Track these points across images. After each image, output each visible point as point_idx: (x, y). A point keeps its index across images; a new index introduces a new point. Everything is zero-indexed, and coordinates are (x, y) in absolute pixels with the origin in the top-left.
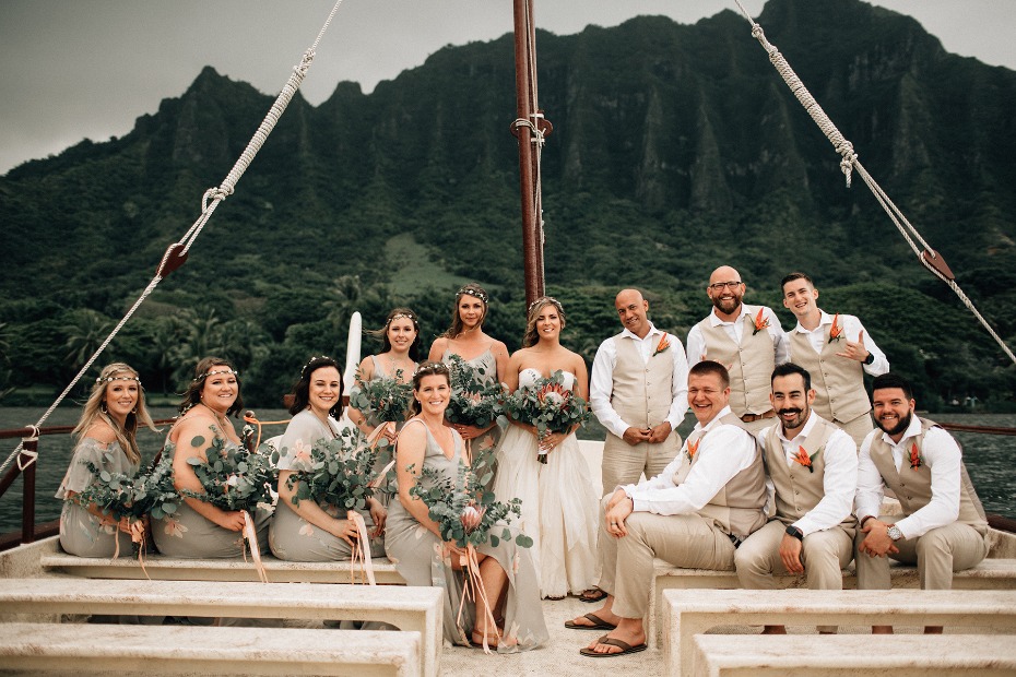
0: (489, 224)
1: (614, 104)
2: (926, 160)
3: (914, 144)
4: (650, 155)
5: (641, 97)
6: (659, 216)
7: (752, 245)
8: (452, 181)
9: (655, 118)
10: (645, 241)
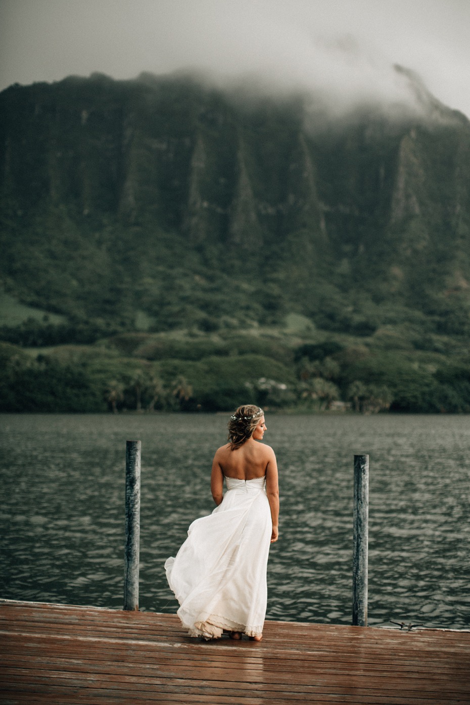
0: (52, 255)
1: (164, 146)
2: (417, 210)
3: (408, 197)
4: (194, 194)
5: (187, 141)
6: (200, 249)
7: (274, 281)
8: (20, 213)
9: (200, 162)
10: (186, 275)
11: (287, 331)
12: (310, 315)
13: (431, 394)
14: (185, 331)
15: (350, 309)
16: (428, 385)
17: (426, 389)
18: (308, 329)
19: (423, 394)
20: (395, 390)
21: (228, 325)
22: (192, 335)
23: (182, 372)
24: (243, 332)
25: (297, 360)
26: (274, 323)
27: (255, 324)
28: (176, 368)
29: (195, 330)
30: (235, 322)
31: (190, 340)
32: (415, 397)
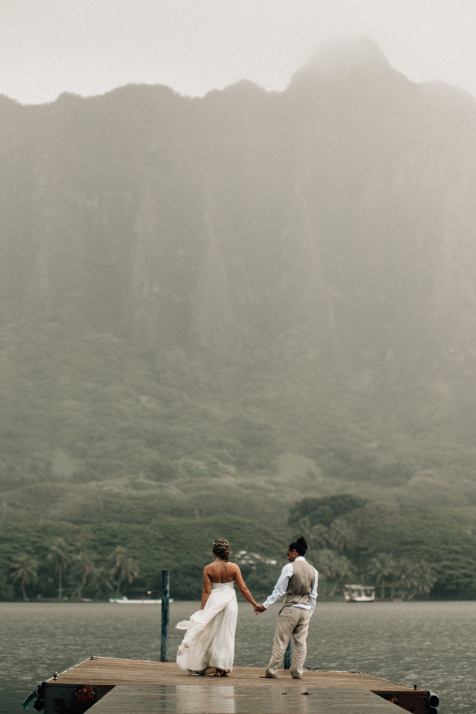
4: (139, 273)
11: (279, 479)
12: (313, 454)
14: (124, 480)
15: (374, 445)
18: (311, 475)
20: (437, 566)
21: (188, 469)
22: (136, 485)
25: (292, 522)
27: (232, 469)
29: (142, 479)
30: (201, 465)
31: (133, 492)
32: (467, 576)
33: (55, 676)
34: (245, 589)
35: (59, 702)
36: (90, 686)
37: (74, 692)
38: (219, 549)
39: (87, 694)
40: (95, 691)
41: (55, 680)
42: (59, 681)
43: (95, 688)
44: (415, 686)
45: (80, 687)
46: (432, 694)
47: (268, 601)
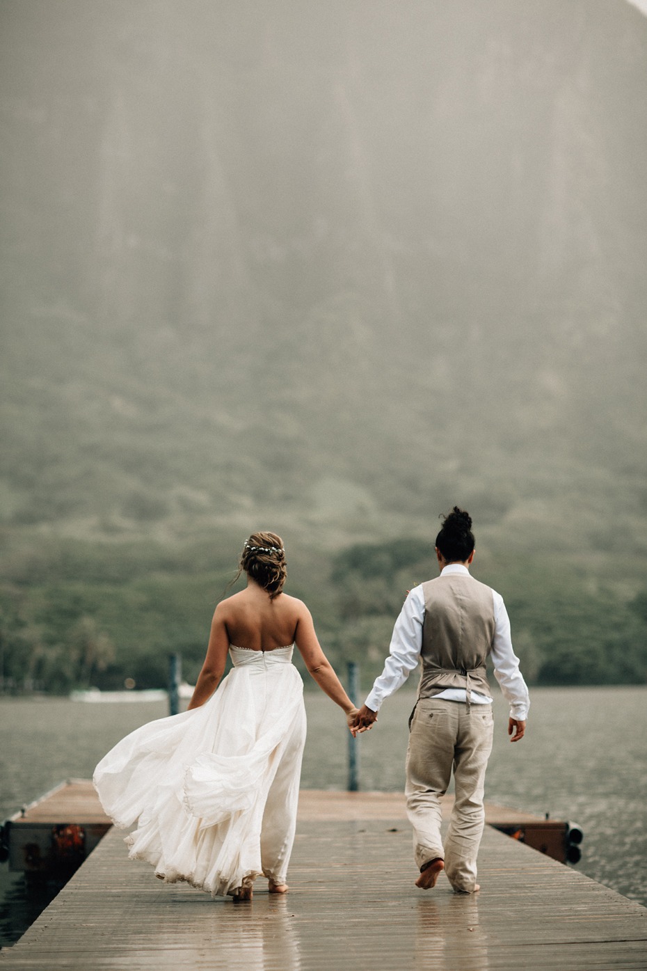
7: (284, 406)
11: (318, 515)
12: (366, 479)
13: (625, 646)
14: (93, 521)
15: (452, 465)
16: (617, 627)
17: (615, 636)
18: (362, 510)
19: (609, 646)
20: (547, 639)
21: (187, 507)
22: (109, 529)
23: (92, 611)
24: (221, 521)
25: (337, 578)
26: (287, 498)
27: (247, 501)
28: (77, 600)
29: (117, 519)
30: (201, 498)
31: (104, 539)
32: (590, 653)
33: (23, 811)
34: (323, 664)
35: (31, 849)
36: (75, 825)
37: (53, 833)
38: (260, 562)
39: (71, 837)
40: (84, 832)
41: (23, 817)
42: (29, 819)
43: (83, 828)
44: (547, 816)
45: (61, 827)
46: (573, 826)
47: (377, 690)
